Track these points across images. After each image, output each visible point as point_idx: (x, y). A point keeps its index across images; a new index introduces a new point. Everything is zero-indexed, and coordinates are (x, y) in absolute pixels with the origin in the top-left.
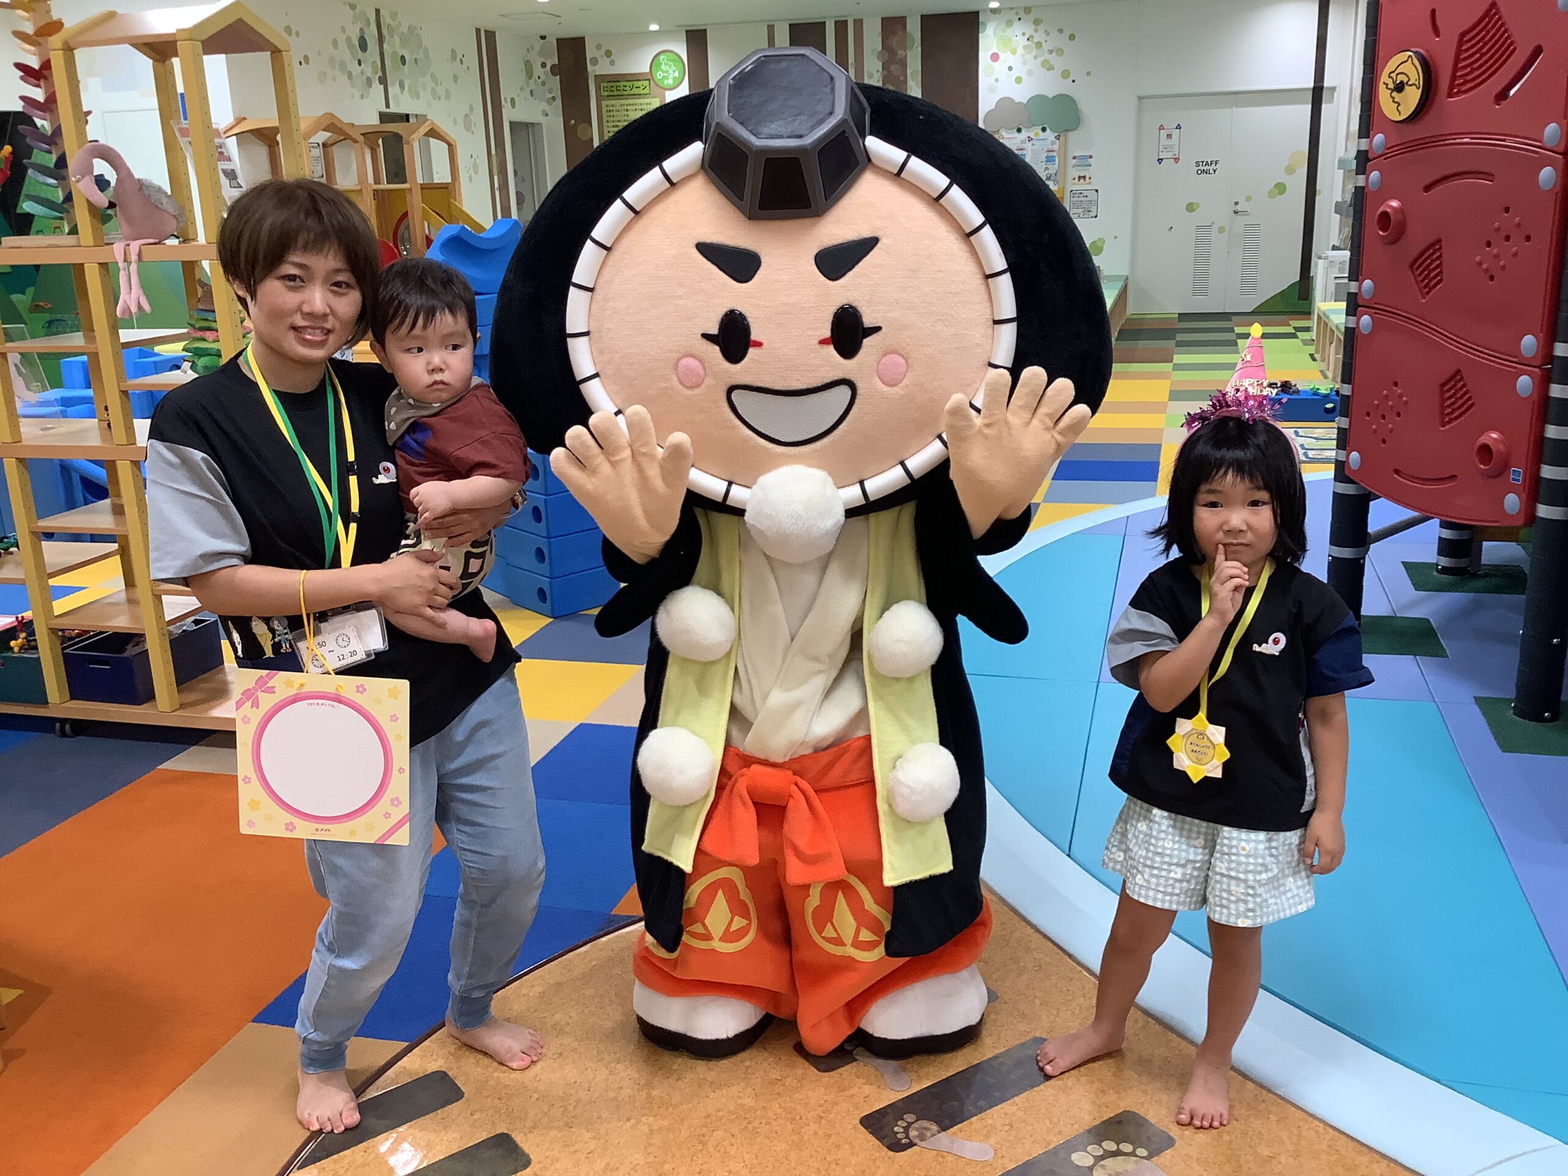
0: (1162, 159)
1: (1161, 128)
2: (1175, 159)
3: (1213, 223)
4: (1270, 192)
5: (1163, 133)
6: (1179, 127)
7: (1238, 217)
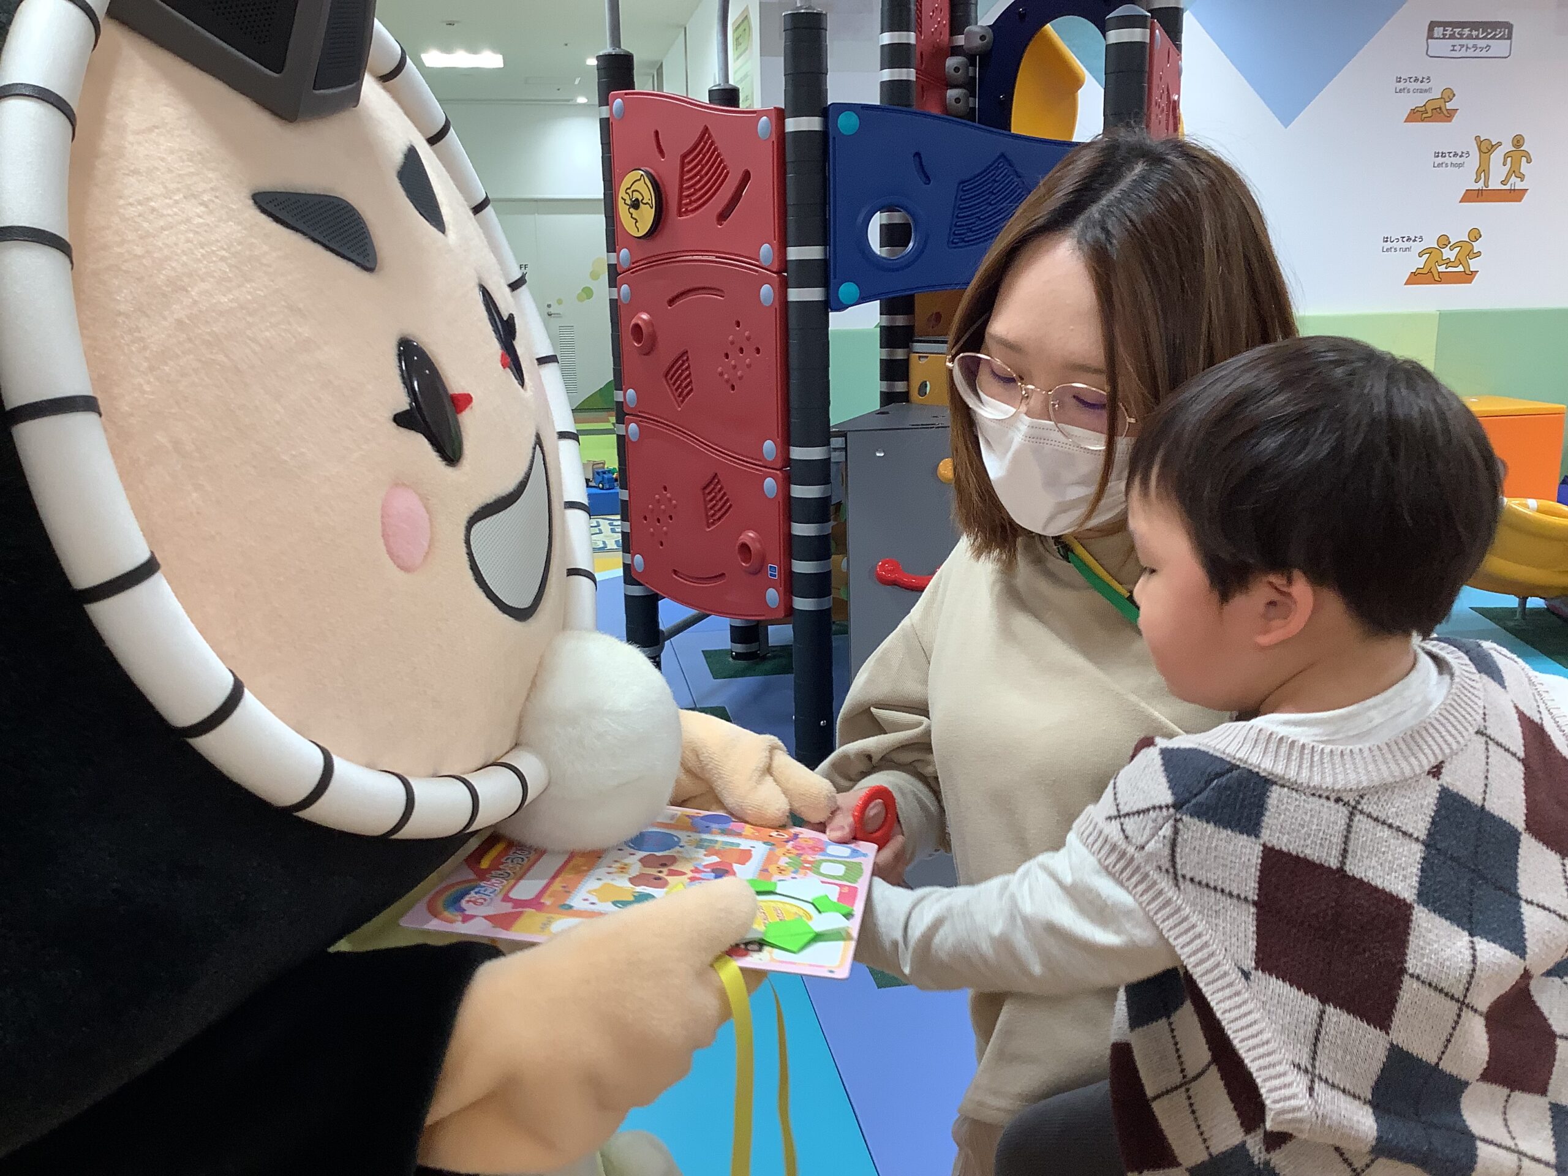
4: (578, 296)
7: (552, 319)
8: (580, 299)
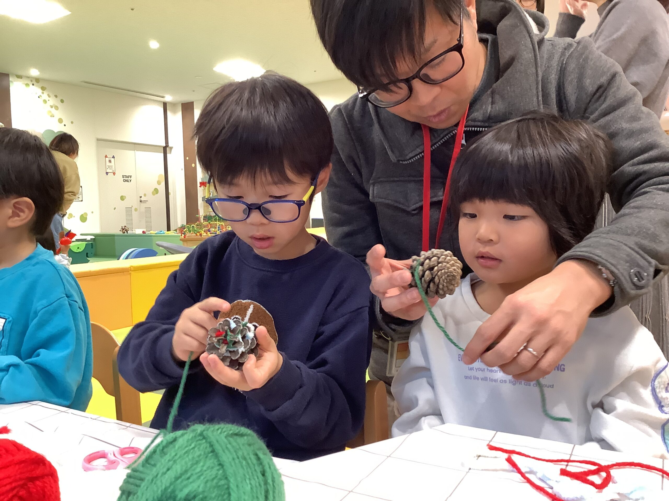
0: (108, 173)
1: (106, 157)
2: (113, 173)
3: (132, 206)
4: (153, 193)
5: (107, 159)
6: (113, 157)
7: (142, 204)
8: (153, 194)
